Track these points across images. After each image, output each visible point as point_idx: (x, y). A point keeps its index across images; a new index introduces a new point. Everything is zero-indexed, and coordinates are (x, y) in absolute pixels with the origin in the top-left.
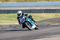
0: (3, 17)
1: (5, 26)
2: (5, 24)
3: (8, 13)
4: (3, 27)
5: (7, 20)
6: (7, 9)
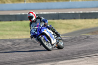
1: (17, 41)
2: (17, 37)
3: (21, 20)
5: (21, 31)
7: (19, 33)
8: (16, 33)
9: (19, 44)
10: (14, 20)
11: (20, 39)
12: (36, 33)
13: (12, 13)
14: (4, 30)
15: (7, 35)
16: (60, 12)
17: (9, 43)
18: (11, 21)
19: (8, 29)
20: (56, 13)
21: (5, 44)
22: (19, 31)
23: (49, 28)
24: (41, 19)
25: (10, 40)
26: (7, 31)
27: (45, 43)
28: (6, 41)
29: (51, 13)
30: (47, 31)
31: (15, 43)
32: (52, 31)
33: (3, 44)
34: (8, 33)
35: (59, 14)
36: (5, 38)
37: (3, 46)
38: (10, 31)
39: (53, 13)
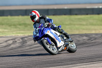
0: (91, 21)
1: (94, 36)
2: (93, 32)
4: (91, 36)
5: (98, 25)
7: (96, 27)
8: (93, 27)
9: (96, 39)
10: (91, 14)
11: (97, 34)
12: (38, 35)
13: (88, 7)
14: (81, 25)
15: (84, 29)
17: (85, 38)
18: (87, 14)
19: (84, 23)
21: (81, 39)
22: (95, 25)
23: (54, 29)
24: (45, 19)
25: (86, 35)
26: (84, 25)
27: (48, 46)
28: (82, 35)
30: (51, 33)
31: (91, 38)
32: (59, 32)
33: (78, 39)
34: (84, 27)
36: (81, 33)
37: (79, 41)
38: (87, 25)
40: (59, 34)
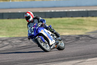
3: (51, 18)
6: (49, 11)
12: (33, 33)
16: (89, 10)
20: (85, 10)
27: (42, 44)
29: (80, 10)
35: (88, 11)
39: (82, 10)
40: (51, 33)
